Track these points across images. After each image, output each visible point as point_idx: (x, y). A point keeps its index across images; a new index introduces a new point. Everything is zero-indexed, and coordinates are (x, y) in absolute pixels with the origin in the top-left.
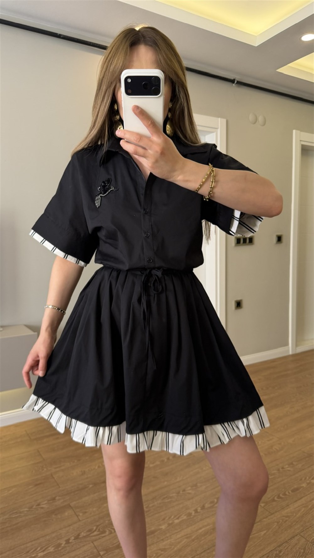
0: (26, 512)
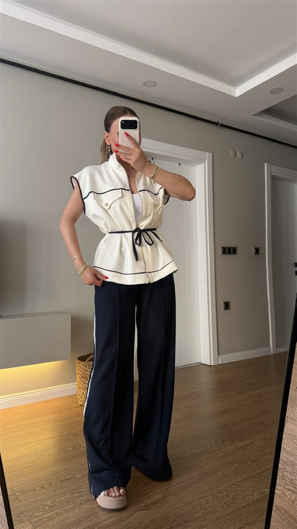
0: (71, 450)
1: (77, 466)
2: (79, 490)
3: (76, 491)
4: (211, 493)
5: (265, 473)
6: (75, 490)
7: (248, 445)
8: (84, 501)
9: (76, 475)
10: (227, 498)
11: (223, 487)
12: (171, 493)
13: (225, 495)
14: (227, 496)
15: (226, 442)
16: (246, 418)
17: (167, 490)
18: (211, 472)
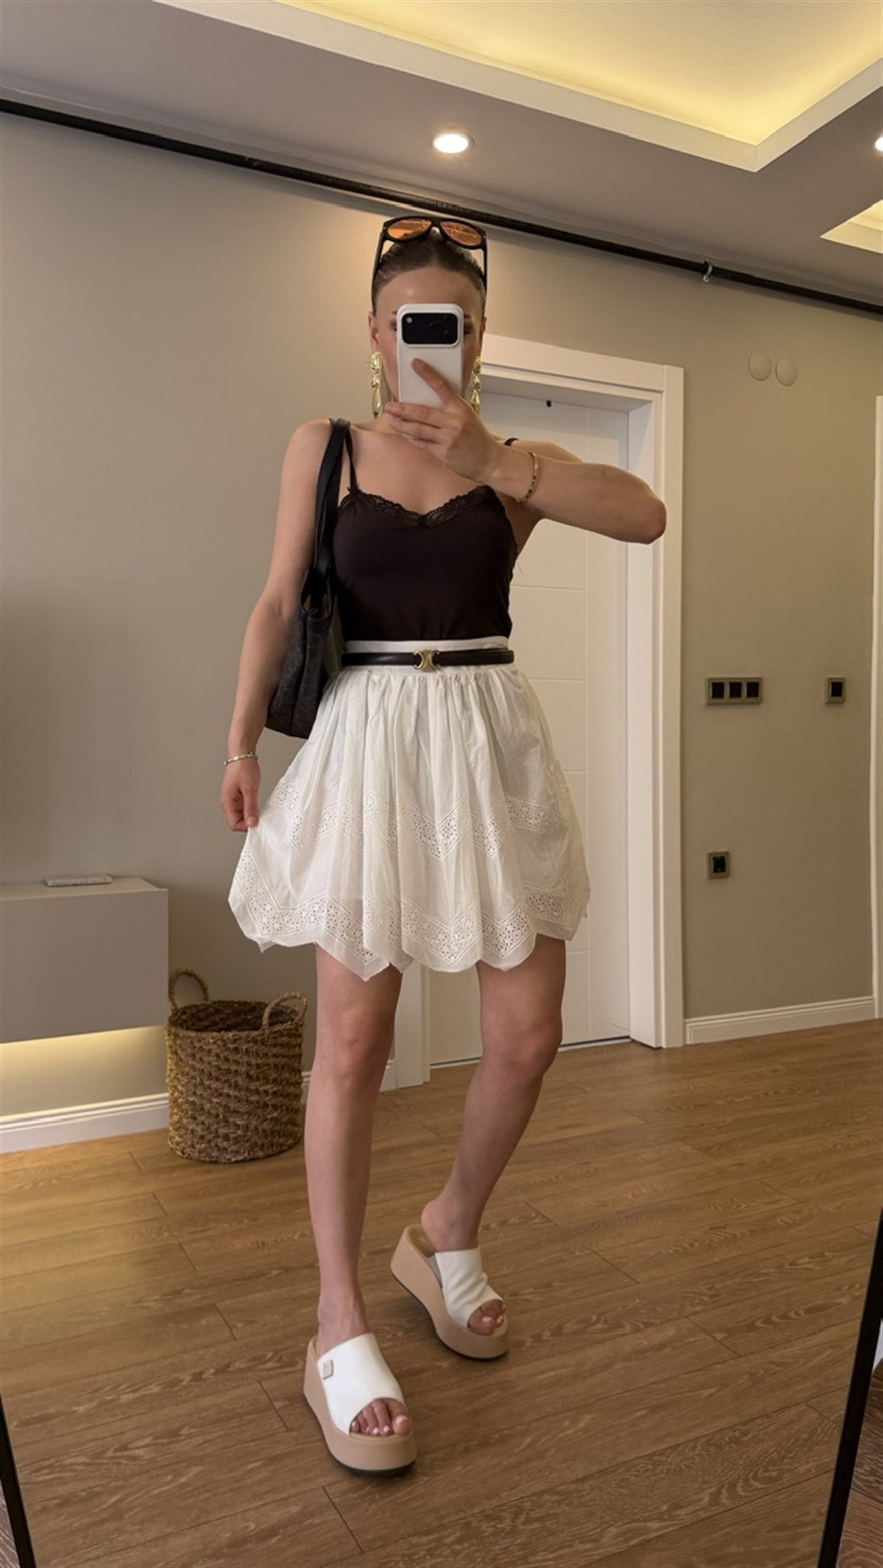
1: (97, 1374)
2: (61, 1458)
3: (52, 1461)
4: (462, 1515)
5: (672, 1456)
6: (49, 1459)
7: (661, 1346)
8: (56, 1502)
9: (78, 1404)
10: (507, 1542)
11: (513, 1499)
12: (333, 1504)
13: (503, 1530)
14: (513, 1532)
15: (592, 1329)
16: (696, 1245)
17: (326, 1489)
18: (496, 1436)
